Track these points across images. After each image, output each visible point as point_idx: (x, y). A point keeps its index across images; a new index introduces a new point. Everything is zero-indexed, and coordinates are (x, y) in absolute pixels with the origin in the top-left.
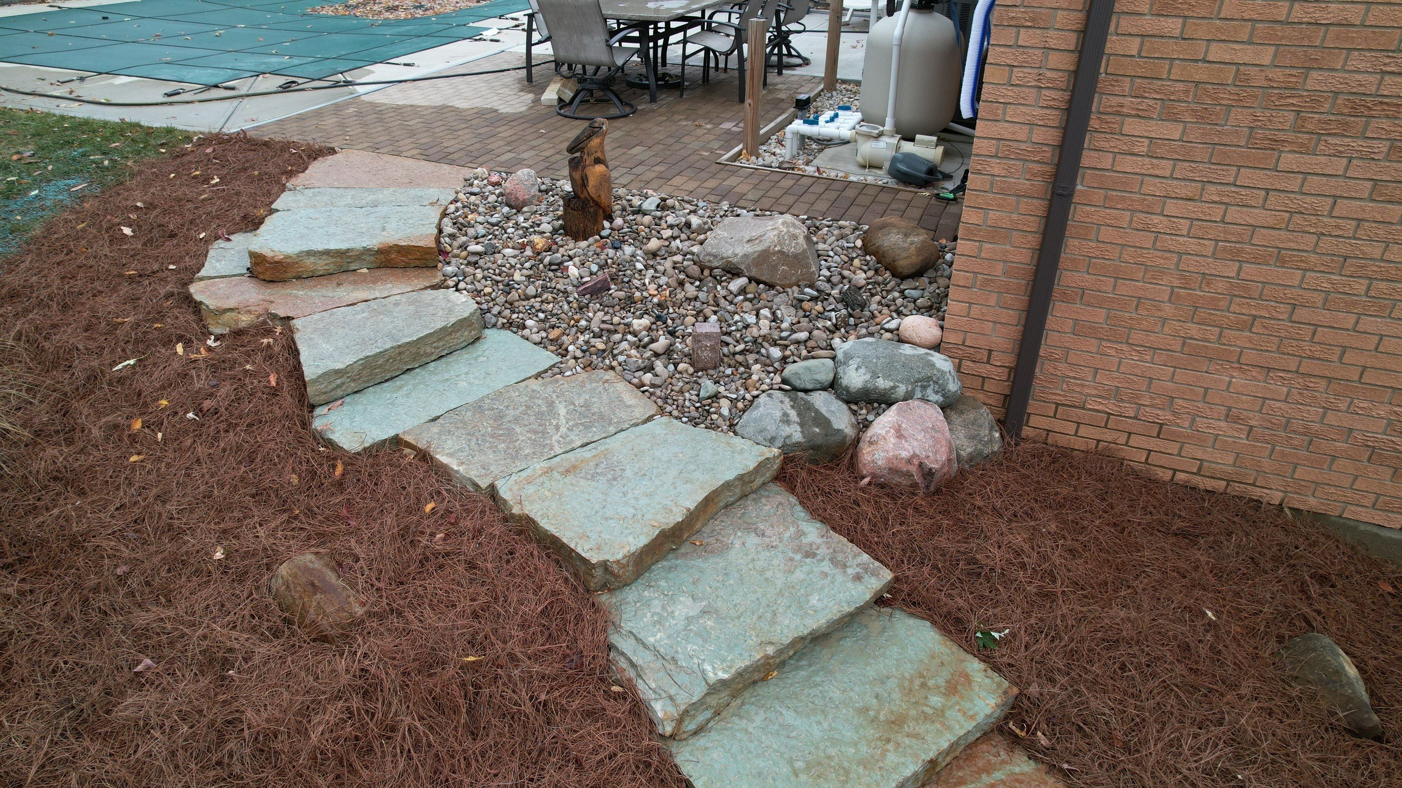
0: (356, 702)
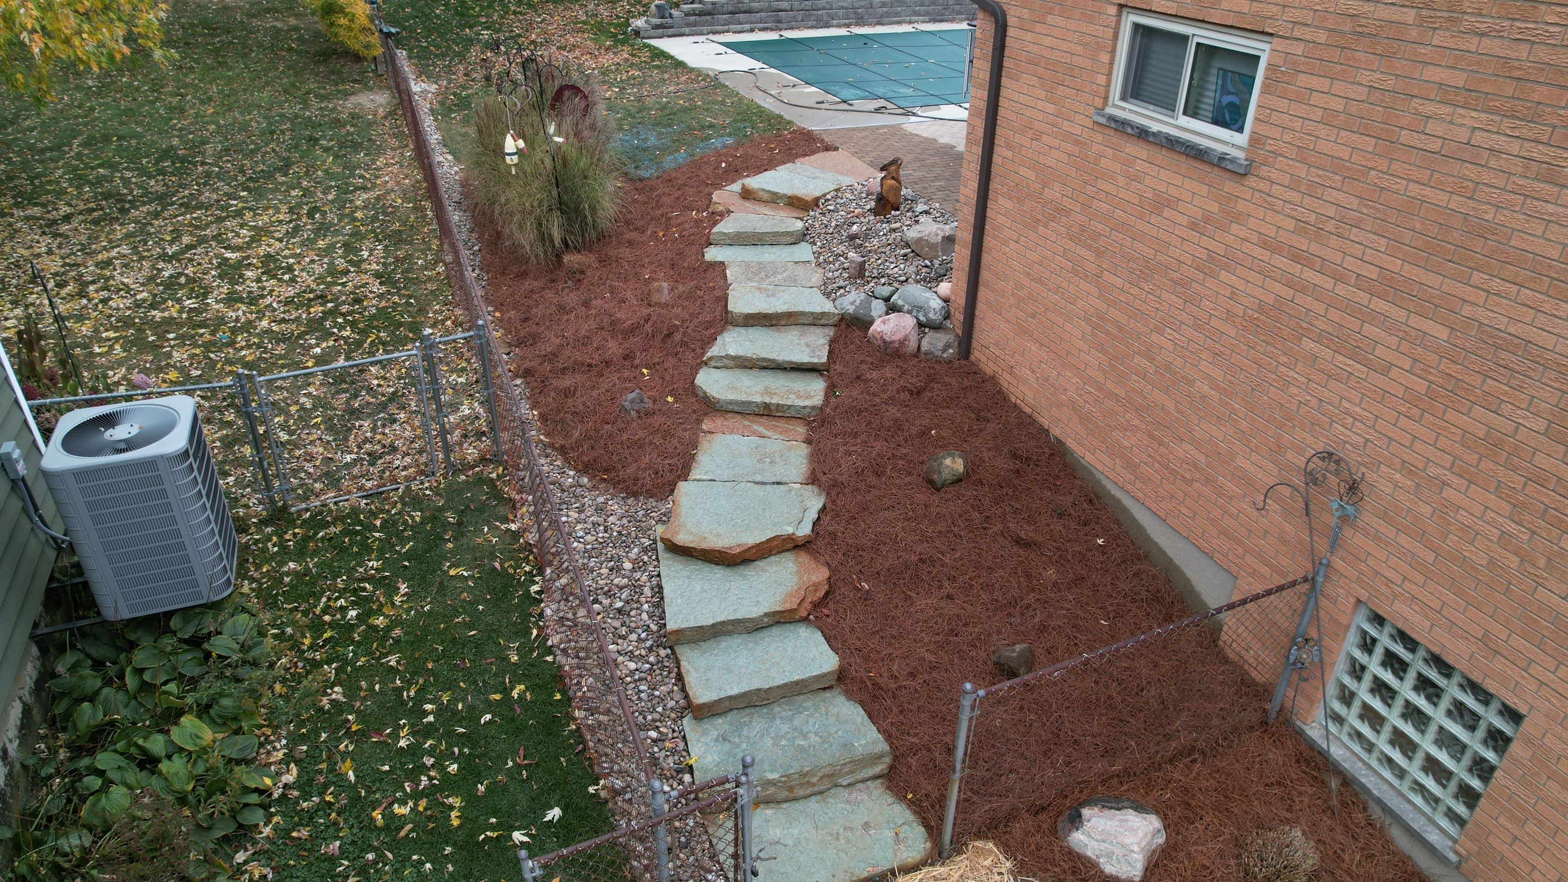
0: (643, 322)
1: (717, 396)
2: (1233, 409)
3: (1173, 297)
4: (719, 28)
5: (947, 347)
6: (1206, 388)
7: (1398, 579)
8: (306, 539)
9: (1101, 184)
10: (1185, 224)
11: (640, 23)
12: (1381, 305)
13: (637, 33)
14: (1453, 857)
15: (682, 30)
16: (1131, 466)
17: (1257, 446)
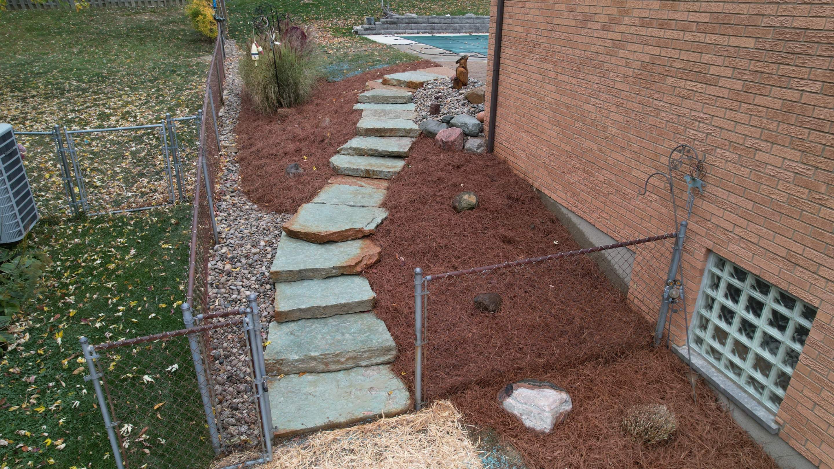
0: (310, 135)
1: (339, 165)
2: (630, 139)
3: (595, 77)
4: (400, 31)
5: (479, 146)
6: (614, 130)
7: (730, 227)
8: (90, 228)
9: (556, 21)
10: (599, 28)
11: (359, 27)
12: (711, 38)
13: (356, 32)
14: (774, 426)
15: (380, 31)
16: (575, 195)
17: (644, 160)
